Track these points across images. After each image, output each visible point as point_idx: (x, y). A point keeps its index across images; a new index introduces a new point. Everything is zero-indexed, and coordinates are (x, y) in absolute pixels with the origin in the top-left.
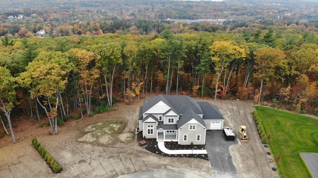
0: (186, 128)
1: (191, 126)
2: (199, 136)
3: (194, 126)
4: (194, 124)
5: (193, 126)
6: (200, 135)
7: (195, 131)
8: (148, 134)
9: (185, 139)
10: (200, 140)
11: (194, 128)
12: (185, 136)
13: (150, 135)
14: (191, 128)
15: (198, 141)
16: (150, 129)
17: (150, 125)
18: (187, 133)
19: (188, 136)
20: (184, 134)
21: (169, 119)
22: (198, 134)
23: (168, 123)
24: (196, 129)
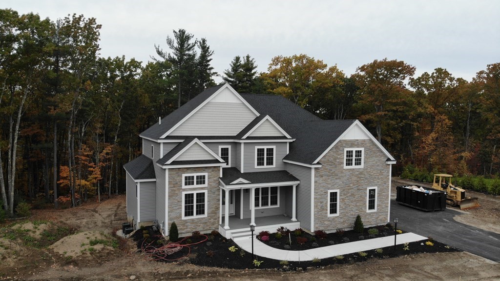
0: (335, 159)
1: (349, 154)
2: (372, 194)
3: (359, 153)
4: (358, 146)
5: (354, 150)
6: (376, 188)
7: (361, 173)
8: (184, 218)
9: (333, 209)
10: (376, 209)
11: (358, 162)
12: (334, 196)
13: (193, 220)
14: (349, 163)
15: (372, 213)
16: (195, 193)
17: (195, 175)
18: (338, 181)
19: (340, 196)
20: (330, 186)
21: (258, 149)
22: (372, 186)
23: (256, 167)
24: (365, 163)
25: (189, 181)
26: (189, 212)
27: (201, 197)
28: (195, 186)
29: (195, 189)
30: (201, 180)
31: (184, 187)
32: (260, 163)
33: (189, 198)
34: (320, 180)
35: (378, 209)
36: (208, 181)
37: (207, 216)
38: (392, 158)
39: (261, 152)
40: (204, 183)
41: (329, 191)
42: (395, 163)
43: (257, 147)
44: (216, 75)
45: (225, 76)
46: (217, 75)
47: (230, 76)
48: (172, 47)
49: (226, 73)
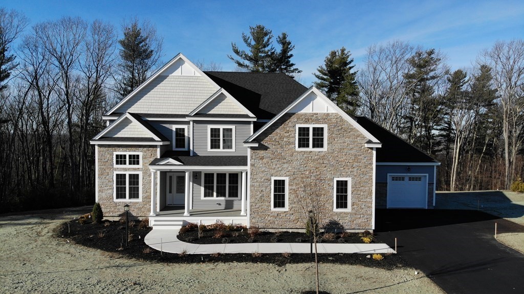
0: (281, 138)
1: (304, 132)
2: (342, 186)
3: (318, 132)
4: (317, 121)
5: (311, 126)
6: (349, 180)
7: (323, 158)
8: (115, 200)
9: (279, 202)
10: (349, 209)
11: (318, 143)
12: (279, 185)
13: (125, 204)
14: (303, 143)
15: (341, 213)
16: (127, 173)
17: (127, 154)
18: (285, 166)
19: (289, 185)
20: (273, 172)
21: (212, 129)
22: (341, 175)
23: (209, 149)
24: (328, 144)
25: (121, 160)
26: (121, 194)
27: (134, 179)
28: (127, 166)
29: (127, 170)
30: (134, 160)
31: (115, 166)
32: (215, 145)
33: (121, 178)
34: (259, 164)
35: (353, 209)
36: (143, 161)
37: (141, 201)
38: (375, 140)
39: (215, 133)
40: (138, 163)
41: (273, 179)
42: (380, 146)
43: (210, 127)
44: (297, 71)
45: (318, 73)
46: (299, 72)
47: (325, 74)
48: (249, 45)
49: (319, 71)
